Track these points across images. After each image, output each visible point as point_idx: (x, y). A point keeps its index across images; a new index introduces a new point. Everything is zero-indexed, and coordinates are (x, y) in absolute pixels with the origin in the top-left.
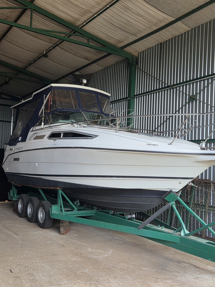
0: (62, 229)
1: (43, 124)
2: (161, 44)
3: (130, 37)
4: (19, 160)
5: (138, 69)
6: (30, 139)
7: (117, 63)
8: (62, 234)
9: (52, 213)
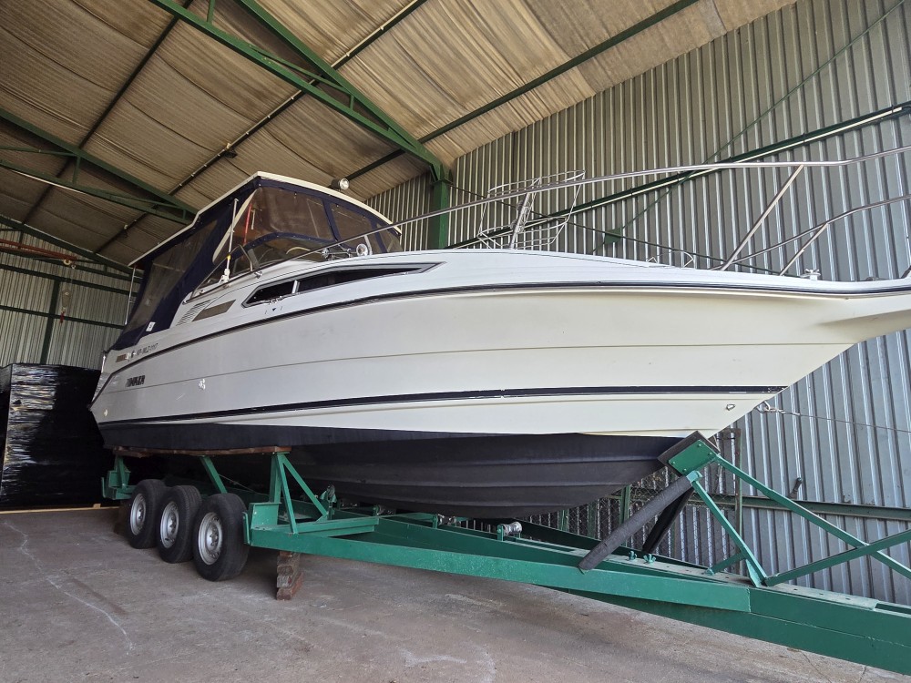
0: (283, 582)
1: (227, 271)
2: (515, 134)
3: (450, 109)
4: (143, 381)
5: (455, 189)
6: (182, 322)
7: (400, 185)
8: (282, 597)
9: (251, 531)
